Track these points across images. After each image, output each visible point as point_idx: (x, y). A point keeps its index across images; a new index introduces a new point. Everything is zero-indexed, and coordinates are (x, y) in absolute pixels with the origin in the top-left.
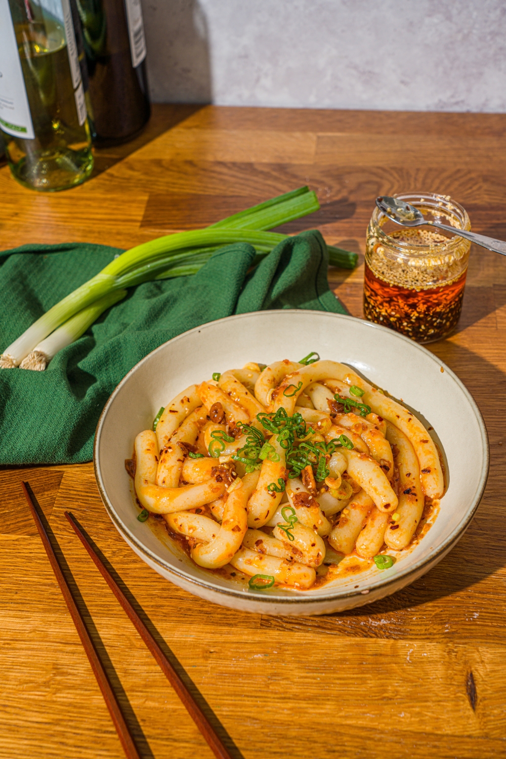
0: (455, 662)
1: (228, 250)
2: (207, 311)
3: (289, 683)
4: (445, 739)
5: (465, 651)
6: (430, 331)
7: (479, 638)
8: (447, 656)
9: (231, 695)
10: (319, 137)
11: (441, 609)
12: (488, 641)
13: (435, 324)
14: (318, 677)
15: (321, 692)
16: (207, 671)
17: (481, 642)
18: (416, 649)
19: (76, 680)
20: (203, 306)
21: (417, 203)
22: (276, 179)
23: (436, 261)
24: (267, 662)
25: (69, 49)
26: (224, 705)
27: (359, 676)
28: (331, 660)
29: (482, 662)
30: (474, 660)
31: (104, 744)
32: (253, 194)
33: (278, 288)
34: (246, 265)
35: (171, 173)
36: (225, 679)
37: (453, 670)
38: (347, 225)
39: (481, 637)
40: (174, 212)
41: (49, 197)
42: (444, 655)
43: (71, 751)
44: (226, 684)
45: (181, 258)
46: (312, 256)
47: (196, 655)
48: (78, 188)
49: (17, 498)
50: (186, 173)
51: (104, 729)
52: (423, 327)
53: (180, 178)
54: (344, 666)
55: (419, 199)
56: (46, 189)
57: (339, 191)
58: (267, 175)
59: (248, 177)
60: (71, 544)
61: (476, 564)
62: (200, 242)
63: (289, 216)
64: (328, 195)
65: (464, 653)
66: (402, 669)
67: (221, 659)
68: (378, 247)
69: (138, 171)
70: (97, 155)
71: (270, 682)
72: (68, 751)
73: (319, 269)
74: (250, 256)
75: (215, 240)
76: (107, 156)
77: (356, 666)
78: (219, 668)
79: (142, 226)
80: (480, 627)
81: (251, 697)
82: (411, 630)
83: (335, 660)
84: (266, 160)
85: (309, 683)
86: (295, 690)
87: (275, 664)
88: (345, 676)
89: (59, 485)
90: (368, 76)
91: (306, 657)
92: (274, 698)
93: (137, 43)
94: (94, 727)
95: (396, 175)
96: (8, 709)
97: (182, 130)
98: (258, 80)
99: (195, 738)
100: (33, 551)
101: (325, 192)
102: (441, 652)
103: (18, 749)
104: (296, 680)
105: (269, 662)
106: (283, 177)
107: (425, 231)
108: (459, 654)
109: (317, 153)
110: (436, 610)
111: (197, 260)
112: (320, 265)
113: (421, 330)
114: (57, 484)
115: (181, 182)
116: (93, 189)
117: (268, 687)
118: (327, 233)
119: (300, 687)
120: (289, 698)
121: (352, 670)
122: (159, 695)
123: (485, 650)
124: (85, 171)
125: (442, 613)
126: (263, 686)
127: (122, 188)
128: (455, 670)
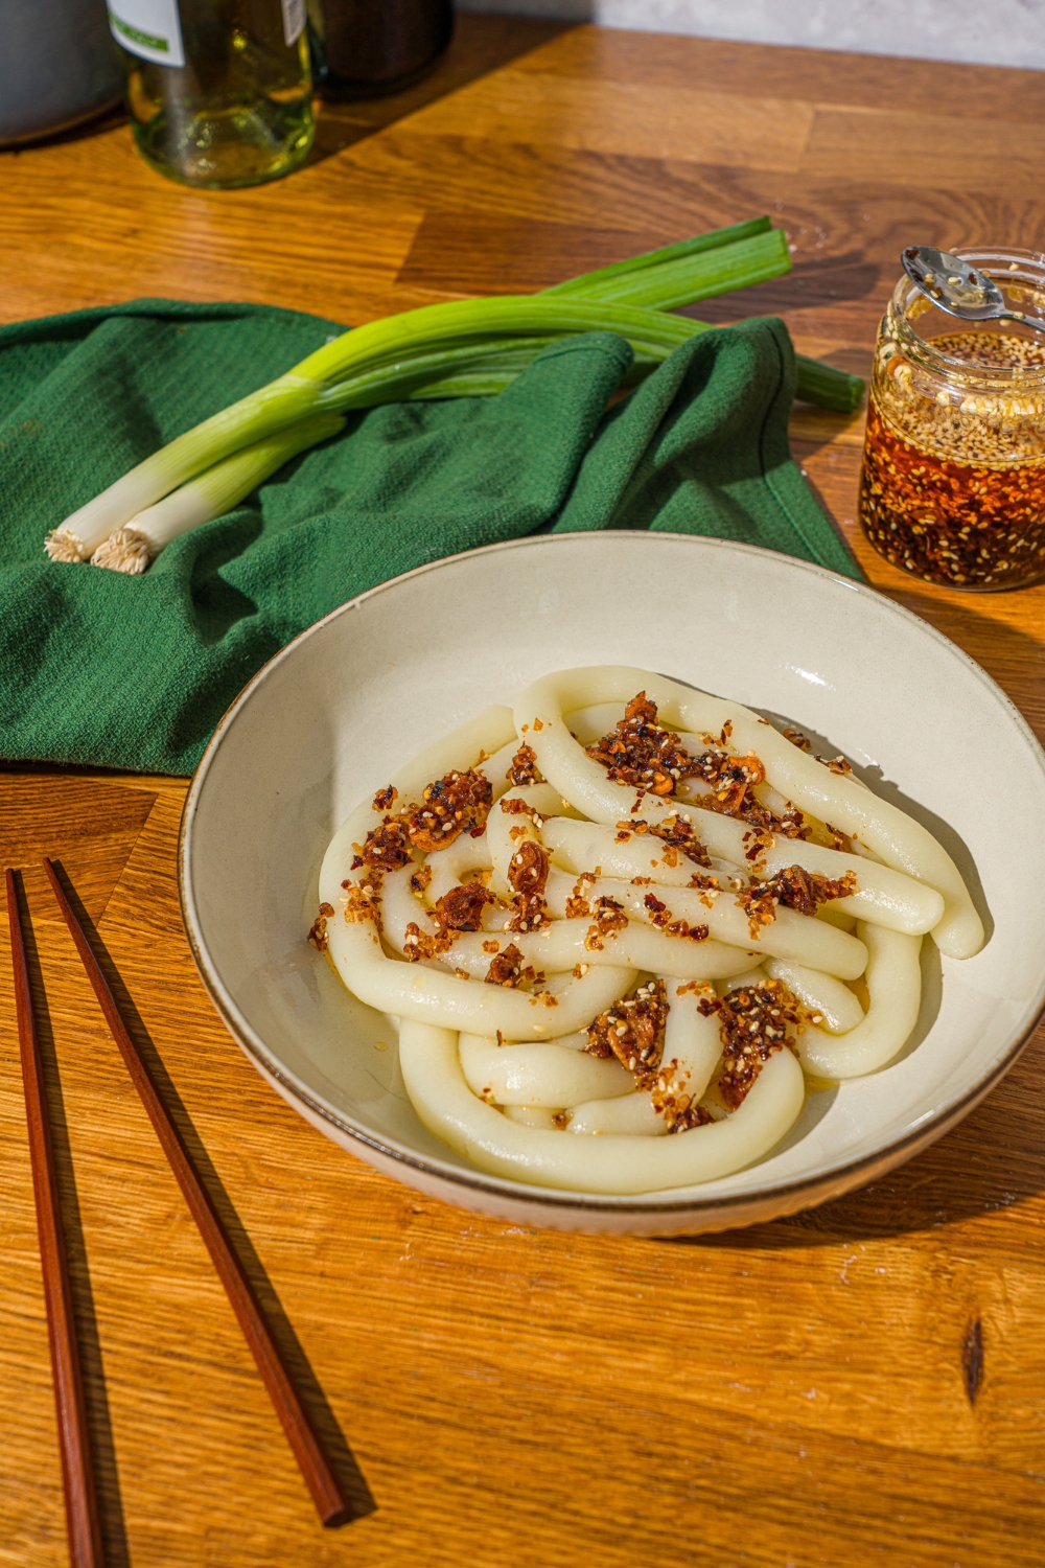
0: (947, 1295)
1: (572, 347)
2: (514, 478)
3: (575, 1296)
4: (899, 1457)
5: (972, 1273)
6: (999, 564)
7: (1007, 1249)
8: (930, 1279)
9: (446, 1309)
10: (818, 114)
11: (934, 1177)
12: (1027, 1257)
13: (1013, 550)
14: (639, 1292)
15: (640, 1324)
16: (401, 1252)
17: (1011, 1259)
18: (863, 1257)
19: (122, 1238)
20: (506, 467)
21: (1003, 272)
22: (710, 199)
23: (1024, 406)
24: (532, 1248)
26: (427, 1327)
27: (729, 1299)
28: (673, 1259)
29: (1007, 1301)
30: (990, 1294)
31: (160, 1380)
32: (654, 228)
33: (673, 441)
34: (607, 383)
35: (480, 169)
36: (437, 1272)
37: (939, 1310)
38: (852, 315)
39: (1013, 1248)
40: (475, 256)
41: (210, 199)
42: (923, 1277)
44: (439, 1284)
45: (471, 357)
46: (757, 377)
47: (383, 1214)
48: (274, 186)
49: (51, 840)
50: (512, 172)
51: (165, 1347)
52: (984, 553)
53: (499, 182)
54: (700, 1275)
55: (1007, 265)
56: (203, 183)
57: (846, 238)
58: (690, 190)
59: (647, 190)
60: (150, 950)
61: (1025, 1088)
62: (514, 323)
63: (722, 281)
64: (820, 245)
65: (970, 1277)
66: (826, 1296)
67: (436, 1229)
68: (898, 364)
69: (410, 158)
70: (326, 117)
71: (533, 1289)
73: (770, 408)
74: (620, 363)
75: (550, 322)
76: (346, 120)
77: (725, 1278)
78: (429, 1249)
79: (399, 280)
80: (1014, 1226)
81: (489, 1316)
82: (858, 1214)
83: (682, 1260)
84: (694, 155)
85: (617, 1302)
86: (583, 1313)
87: (550, 1254)
88: (699, 1296)
89: (143, 822)
91: (619, 1246)
92: (537, 1326)
94: (144, 1341)
95: (979, 212)
97: (517, 75)
99: (355, 1390)
100: (68, 956)
101: (814, 238)
102: (918, 1270)
104: (590, 1292)
105: (539, 1247)
106: (725, 197)
107: (1014, 340)
108: (958, 1279)
109: (808, 149)
110: (920, 1178)
111: (504, 364)
112: (774, 399)
113: (979, 560)
114: (139, 819)
115: (502, 189)
116: (305, 191)
117: (529, 1300)
118: (803, 329)
119: (597, 1309)
120: (570, 1330)
121: (714, 1285)
122: (293, 1290)
123: (1016, 1275)
124: (293, 149)
125: (934, 1185)
126: (519, 1297)
127: (369, 194)
128: (944, 1313)
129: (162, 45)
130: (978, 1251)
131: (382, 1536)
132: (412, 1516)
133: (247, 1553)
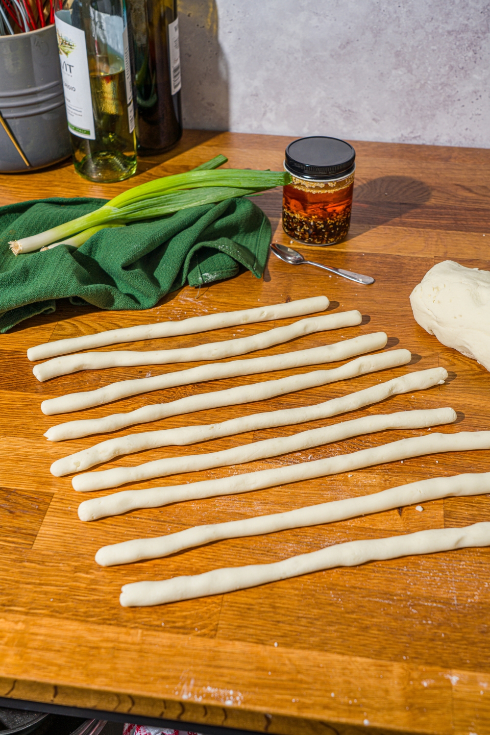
4: (378, 531)
8: (383, 483)
15: (290, 500)
17: (409, 476)
25: (126, 73)
31: (132, 525)
41: (103, 186)
43: (109, 528)
56: (100, 181)
65: (396, 482)
70: (140, 161)
72: (106, 527)
76: (147, 162)
77: (317, 486)
90: (349, 114)
93: (175, 77)
96: (64, 501)
97: (205, 147)
98: (264, 114)
102: (379, 480)
103: (71, 525)
108: (392, 482)
129: (88, 132)
130: (398, 474)
131: (212, 563)
132: (221, 557)
133: (169, 571)
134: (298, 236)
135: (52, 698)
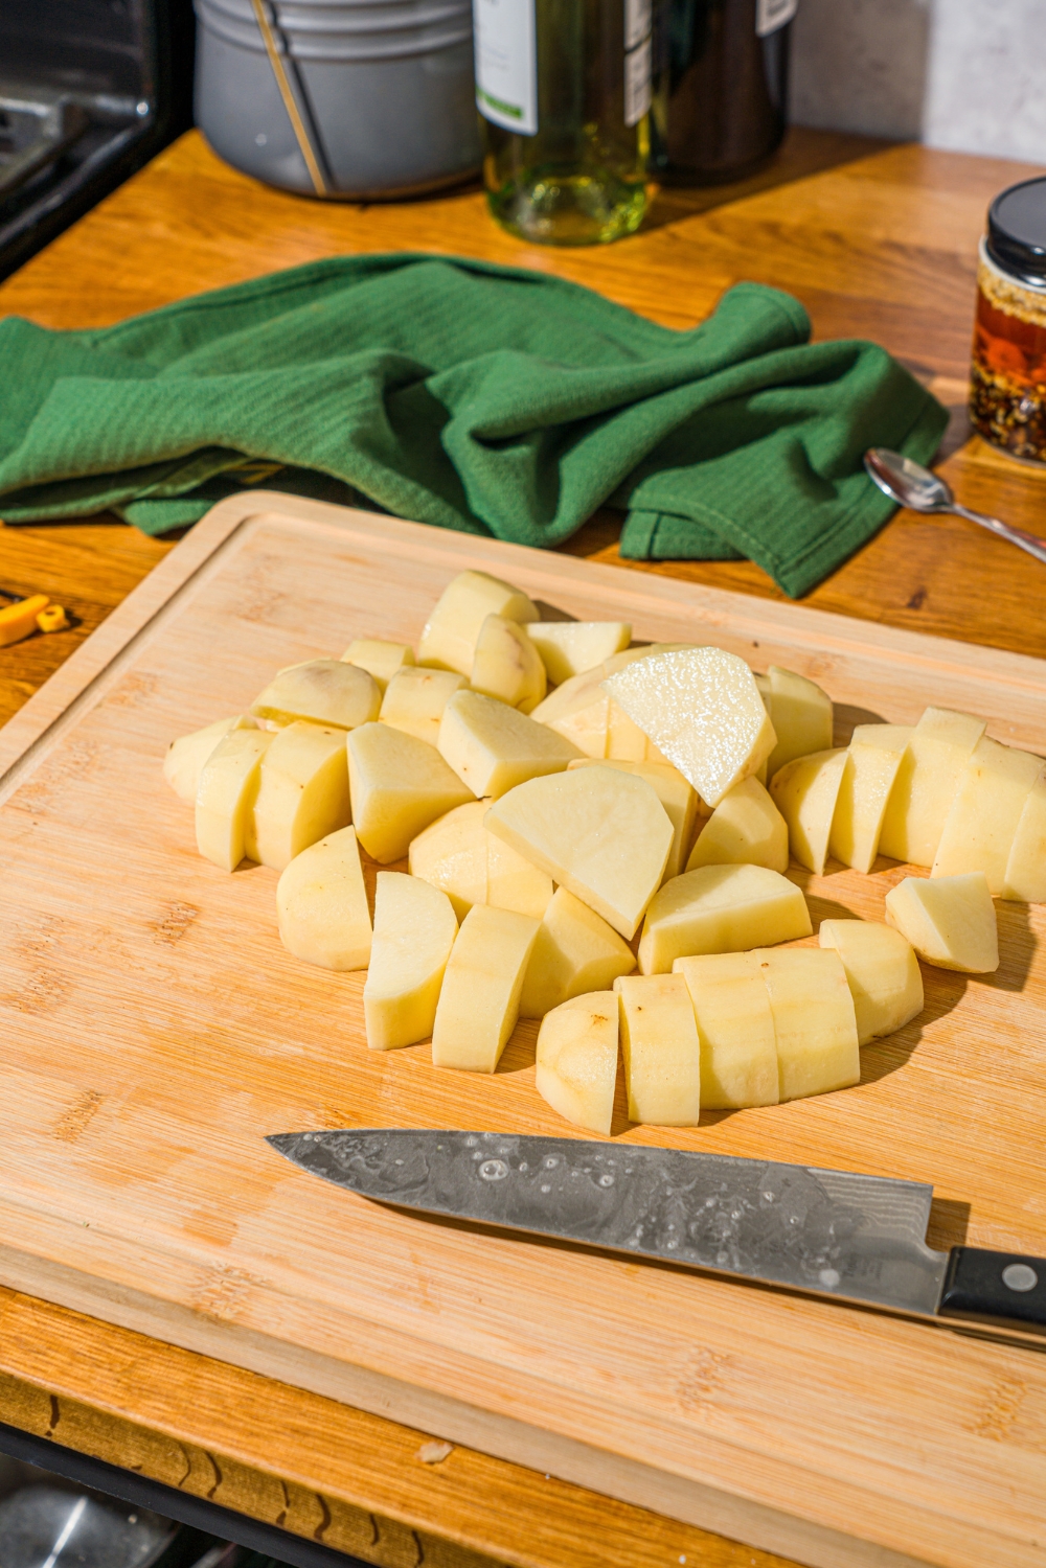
35: (791, 248)
53: (805, 260)
59: (940, 276)
69: (728, 236)
70: (659, 198)
76: (678, 201)
97: (842, 179)
115: (805, 265)
116: (629, 254)
124: (624, 219)
129: (517, 113)
134: (998, 436)
135: (48, 1427)
